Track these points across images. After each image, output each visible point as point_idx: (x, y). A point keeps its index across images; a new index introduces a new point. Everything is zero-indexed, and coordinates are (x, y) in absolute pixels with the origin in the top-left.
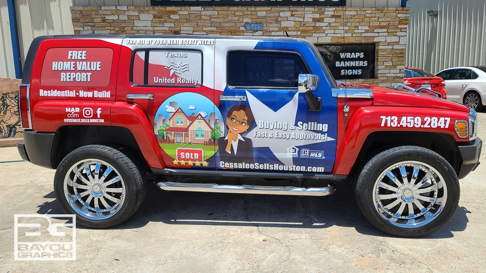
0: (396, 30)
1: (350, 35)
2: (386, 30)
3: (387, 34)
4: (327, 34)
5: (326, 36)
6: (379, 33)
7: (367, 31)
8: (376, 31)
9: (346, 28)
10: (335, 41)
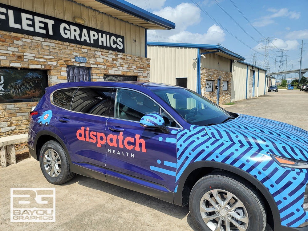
0: (146, 70)
1: (129, 71)
2: (142, 69)
3: (142, 72)
4: (119, 69)
5: (119, 70)
6: (140, 70)
7: (135, 69)
8: (139, 69)
9: (127, 66)
10: (122, 74)
